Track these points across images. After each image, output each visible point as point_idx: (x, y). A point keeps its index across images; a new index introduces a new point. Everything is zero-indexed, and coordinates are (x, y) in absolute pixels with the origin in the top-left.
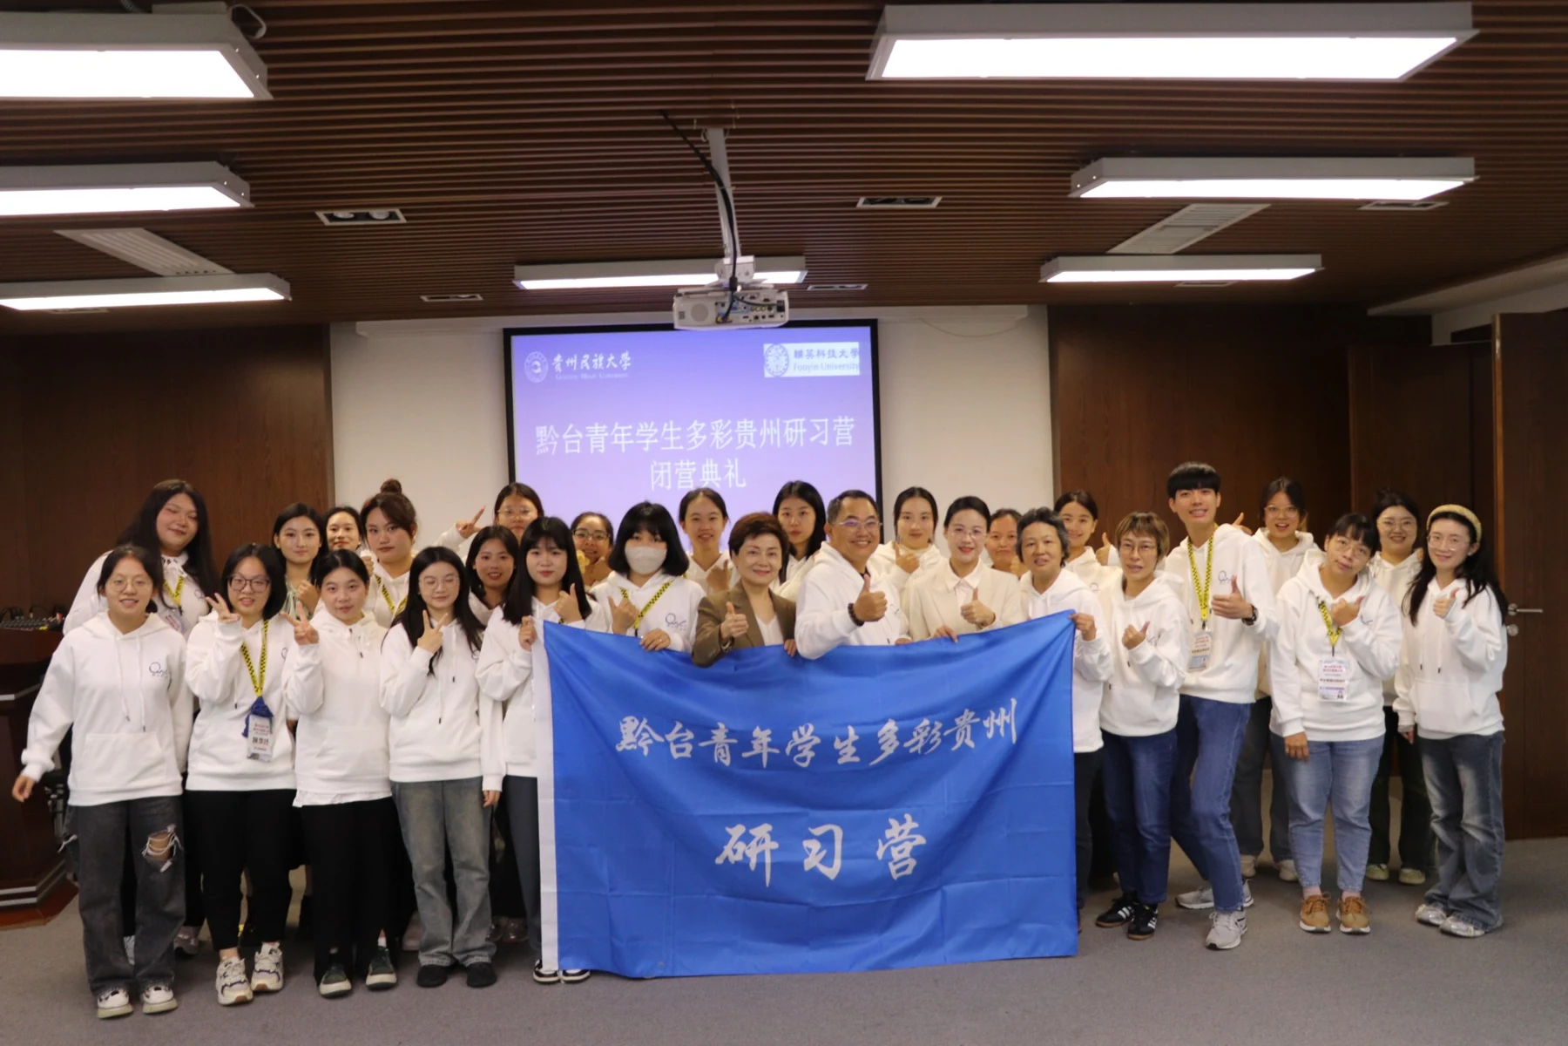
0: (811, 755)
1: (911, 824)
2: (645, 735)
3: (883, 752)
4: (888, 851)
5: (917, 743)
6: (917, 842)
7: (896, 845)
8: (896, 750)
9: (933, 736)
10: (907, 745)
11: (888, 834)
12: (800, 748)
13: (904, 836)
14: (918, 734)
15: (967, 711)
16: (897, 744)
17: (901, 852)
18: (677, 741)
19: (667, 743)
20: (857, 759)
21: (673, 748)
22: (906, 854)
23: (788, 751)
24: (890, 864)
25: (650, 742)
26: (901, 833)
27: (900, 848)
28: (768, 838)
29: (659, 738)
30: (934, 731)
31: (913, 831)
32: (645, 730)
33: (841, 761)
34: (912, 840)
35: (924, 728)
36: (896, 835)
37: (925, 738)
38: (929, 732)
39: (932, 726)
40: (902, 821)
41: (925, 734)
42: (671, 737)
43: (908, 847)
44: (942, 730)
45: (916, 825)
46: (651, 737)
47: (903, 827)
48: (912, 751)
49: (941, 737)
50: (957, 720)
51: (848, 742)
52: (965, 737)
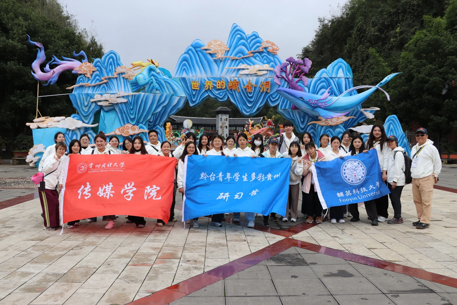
0: (238, 179)
1: (256, 191)
3: (252, 179)
5: (259, 178)
8: (255, 179)
10: (257, 178)
12: (236, 177)
14: (259, 176)
15: (270, 174)
16: (255, 178)
18: (212, 177)
19: (210, 177)
20: (247, 180)
23: (233, 178)
28: (228, 195)
29: (208, 177)
30: (263, 176)
32: (206, 175)
33: (244, 181)
35: (261, 175)
36: (253, 193)
37: (261, 177)
39: (262, 175)
41: (261, 176)
42: (210, 176)
44: (264, 177)
46: (207, 177)
48: (258, 180)
49: (264, 178)
50: (268, 175)
51: (245, 176)
52: (270, 179)
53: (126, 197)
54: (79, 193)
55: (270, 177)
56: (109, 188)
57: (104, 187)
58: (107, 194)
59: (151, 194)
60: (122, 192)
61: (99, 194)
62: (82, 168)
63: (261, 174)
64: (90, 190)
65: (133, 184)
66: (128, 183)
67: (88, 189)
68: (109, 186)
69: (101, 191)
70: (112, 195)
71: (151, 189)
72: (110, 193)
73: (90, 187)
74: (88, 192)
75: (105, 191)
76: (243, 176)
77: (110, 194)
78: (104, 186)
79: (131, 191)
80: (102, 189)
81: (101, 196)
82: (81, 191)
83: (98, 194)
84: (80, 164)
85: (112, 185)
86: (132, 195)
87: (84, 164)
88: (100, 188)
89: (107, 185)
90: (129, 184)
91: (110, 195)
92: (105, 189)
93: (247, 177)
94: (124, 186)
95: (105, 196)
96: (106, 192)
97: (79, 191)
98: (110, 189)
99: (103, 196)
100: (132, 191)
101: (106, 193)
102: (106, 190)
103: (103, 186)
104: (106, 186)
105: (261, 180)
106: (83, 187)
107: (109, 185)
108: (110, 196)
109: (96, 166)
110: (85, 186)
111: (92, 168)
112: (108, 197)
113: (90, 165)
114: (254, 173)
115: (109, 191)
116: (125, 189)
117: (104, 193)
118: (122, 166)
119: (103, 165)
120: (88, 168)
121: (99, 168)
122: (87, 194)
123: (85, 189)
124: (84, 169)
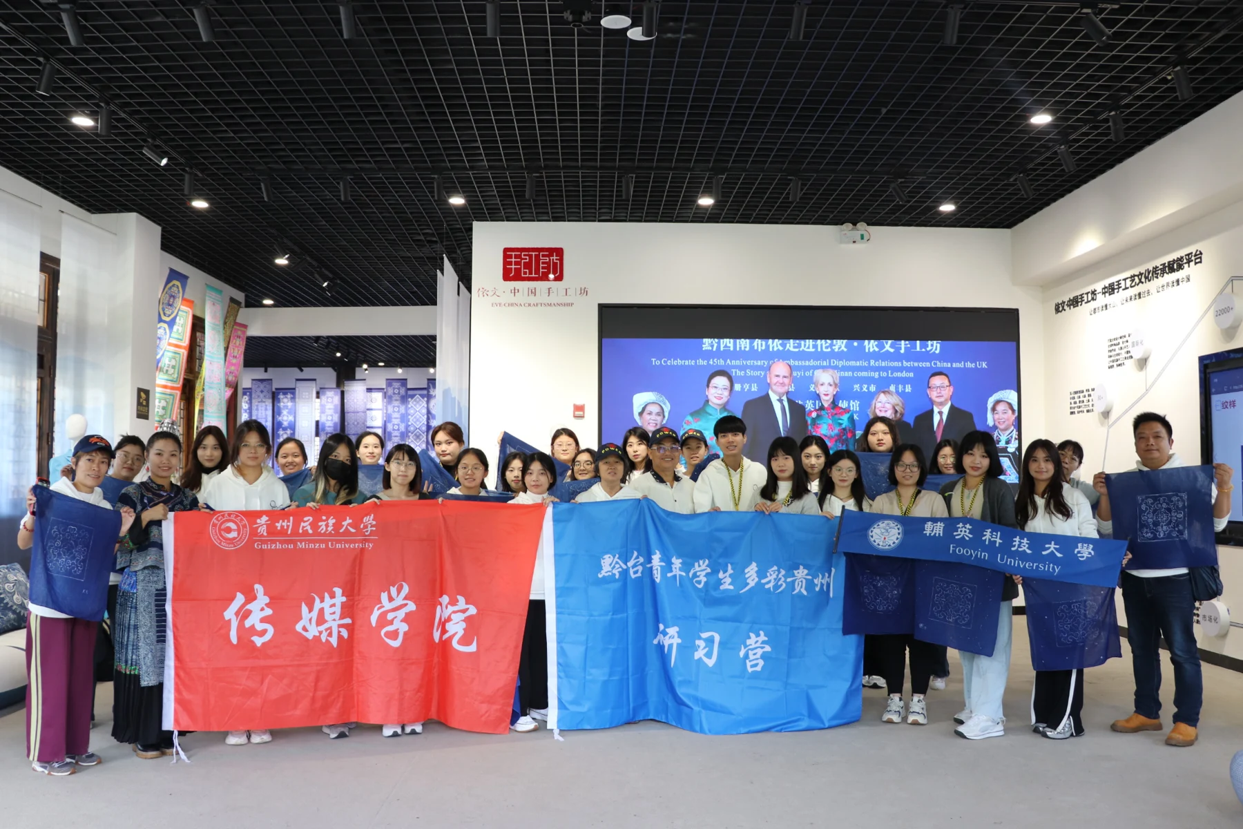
1: (763, 637)
3: (748, 584)
4: (746, 656)
5: (769, 582)
6: (765, 650)
7: (752, 650)
8: (755, 584)
9: (780, 579)
10: (763, 581)
11: (748, 642)
12: (698, 573)
13: (758, 645)
14: (771, 575)
16: (757, 579)
17: (755, 654)
18: (634, 566)
19: (628, 569)
20: (732, 587)
21: (632, 571)
22: (758, 656)
24: (748, 661)
26: (757, 642)
27: (755, 652)
28: (676, 636)
30: (780, 576)
31: (763, 642)
32: (616, 562)
33: (722, 587)
34: (762, 648)
35: (774, 571)
36: (753, 643)
37: (775, 579)
38: (777, 576)
39: (779, 572)
40: (758, 635)
41: (774, 576)
42: (631, 563)
43: (760, 652)
44: (786, 576)
45: (766, 639)
47: (758, 639)
48: (767, 587)
49: (785, 581)
50: (796, 572)
51: (727, 574)
52: (801, 587)
53: (388, 635)
54: (231, 621)
55: (804, 581)
56: (333, 609)
57: (318, 605)
58: (330, 628)
60: (374, 619)
61: (305, 629)
63: (775, 568)
64: (269, 612)
65: (406, 589)
66: (391, 588)
67: (262, 609)
68: (333, 601)
69: (310, 620)
70: (345, 634)
71: (452, 608)
72: (340, 626)
73: (267, 600)
74: (263, 620)
75: (321, 620)
76: (721, 572)
77: (341, 629)
78: (317, 600)
79: (401, 614)
80: (311, 610)
81: (309, 636)
82: (238, 615)
83: (299, 627)
85: (343, 595)
86: (404, 628)
87: (237, 516)
88: (304, 609)
89: (326, 595)
90: (394, 590)
91: (339, 632)
92: (322, 611)
94: (380, 596)
95: (323, 639)
96: (326, 621)
97: (230, 614)
98: (338, 609)
99: (317, 639)
100: (403, 615)
101: (326, 626)
102: (327, 616)
103: (314, 599)
104: (322, 600)
105: (777, 587)
106: (240, 598)
107: (333, 596)
108: (340, 637)
109: (277, 524)
110: (251, 597)
111: (265, 534)
112: (334, 641)
113: (258, 521)
114: (754, 565)
115: (334, 620)
116: (383, 607)
117: (322, 628)
118: (369, 529)
119: (302, 524)
120: (254, 532)
121: (289, 532)
122: (260, 627)
123: (249, 607)
124: (239, 534)
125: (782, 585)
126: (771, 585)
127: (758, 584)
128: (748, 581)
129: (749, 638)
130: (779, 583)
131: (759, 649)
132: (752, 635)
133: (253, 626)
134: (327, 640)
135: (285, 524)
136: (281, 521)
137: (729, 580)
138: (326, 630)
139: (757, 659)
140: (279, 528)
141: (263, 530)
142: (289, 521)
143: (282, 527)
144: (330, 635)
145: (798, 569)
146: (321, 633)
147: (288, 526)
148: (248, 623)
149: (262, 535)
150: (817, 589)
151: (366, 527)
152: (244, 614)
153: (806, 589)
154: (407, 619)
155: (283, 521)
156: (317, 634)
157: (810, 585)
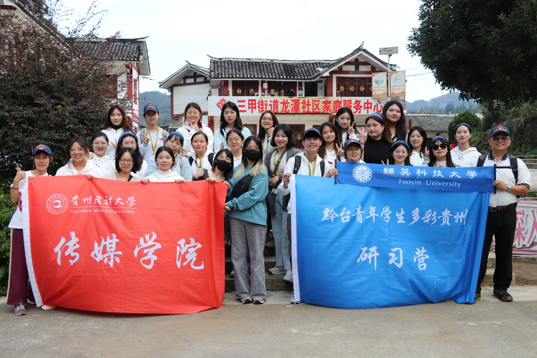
0: (389, 217)
1: (424, 251)
2: (333, 215)
3: (414, 220)
4: (417, 260)
5: (427, 219)
6: (426, 258)
7: (420, 257)
8: (418, 220)
9: (433, 217)
10: (423, 219)
11: (417, 253)
12: (385, 214)
13: (422, 255)
14: (427, 215)
15: (446, 209)
16: (419, 217)
17: (421, 260)
18: (344, 216)
19: (340, 217)
20: (404, 222)
21: (342, 218)
22: (423, 261)
23: (382, 215)
24: (418, 264)
25: (334, 217)
26: (421, 253)
27: (421, 259)
28: (376, 251)
29: (337, 216)
30: (433, 215)
31: (424, 253)
32: (333, 213)
33: (399, 222)
34: (425, 256)
35: (429, 213)
36: (419, 254)
37: (430, 217)
38: (432, 215)
39: (433, 213)
40: (421, 250)
41: (430, 215)
42: (342, 214)
43: (423, 258)
44: (437, 216)
45: (426, 251)
46: (335, 215)
47: (421, 251)
48: (425, 221)
49: (436, 218)
50: (443, 213)
51: (401, 214)
52: (447, 221)
53: (144, 262)
54: (57, 252)
55: (448, 217)
56: (111, 246)
57: (103, 243)
58: (109, 256)
59: (187, 256)
60: (136, 253)
61: (95, 256)
62: (57, 204)
63: (430, 211)
64: (78, 246)
65: (155, 236)
66: (146, 235)
67: (75, 245)
68: (111, 241)
69: (99, 251)
70: (118, 260)
71: (187, 246)
72: (115, 255)
73: (77, 240)
74: (75, 251)
75: (104, 251)
76: (397, 213)
77: (115, 257)
78: (103, 240)
79: (152, 250)
80: (99, 245)
81: (98, 260)
82: (61, 249)
83: (92, 255)
84: (54, 196)
85: (117, 238)
86: (154, 258)
87: (61, 196)
88: (96, 245)
89: (108, 237)
90: (147, 237)
91: (114, 259)
92: (105, 246)
93: (403, 215)
94: (139, 239)
95: (105, 262)
96: (107, 252)
97: (57, 249)
98: (114, 246)
99: (102, 262)
100: (154, 251)
101: (107, 255)
102: (108, 249)
103: (101, 239)
104: (105, 241)
105: (431, 221)
106: (63, 240)
107: (111, 238)
108: (115, 262)
109: (83, 200)
110: (68, 239)
111: (77, 205)
112: (111, 264)
113: (73, 198)
114: (417, 210)
115: (112, 252)
116: (141, 246)
117: (105, 256)
118: (132, 204)
119: (96, 199)
120: (71, 204)
121: (90, 204)
122: (73, 254)
123: (67, 244)
124: (62, 205)
125: (434, 220)
126: (427, 221)
127: (420, 220)
128: (414, 218)
129: (417, 251)
130: (433, 220)
131: (423, 257)
132: (418, 249)
133: (70, 254)
134: (107, 263)
135: (87, 199)
136: (85, 198)
137: (402, 218)
138: (107, 257)
139: (422, 263)
140: (84, 202)
141: (76, 203)
142: (89, 198)
143: (86, 201)
144: (109, 260)
145: (445, 210)
146: (104, 258)
147: (89, 200)
148: (67, 253)
149: (75, 206)
150: (456, 222)
151: (129, 202)
152: (65, 248)
153: (449, 222)
154: (156, 253)
155: (87, 198)
156: (102, 259)
157: (452, 219)
